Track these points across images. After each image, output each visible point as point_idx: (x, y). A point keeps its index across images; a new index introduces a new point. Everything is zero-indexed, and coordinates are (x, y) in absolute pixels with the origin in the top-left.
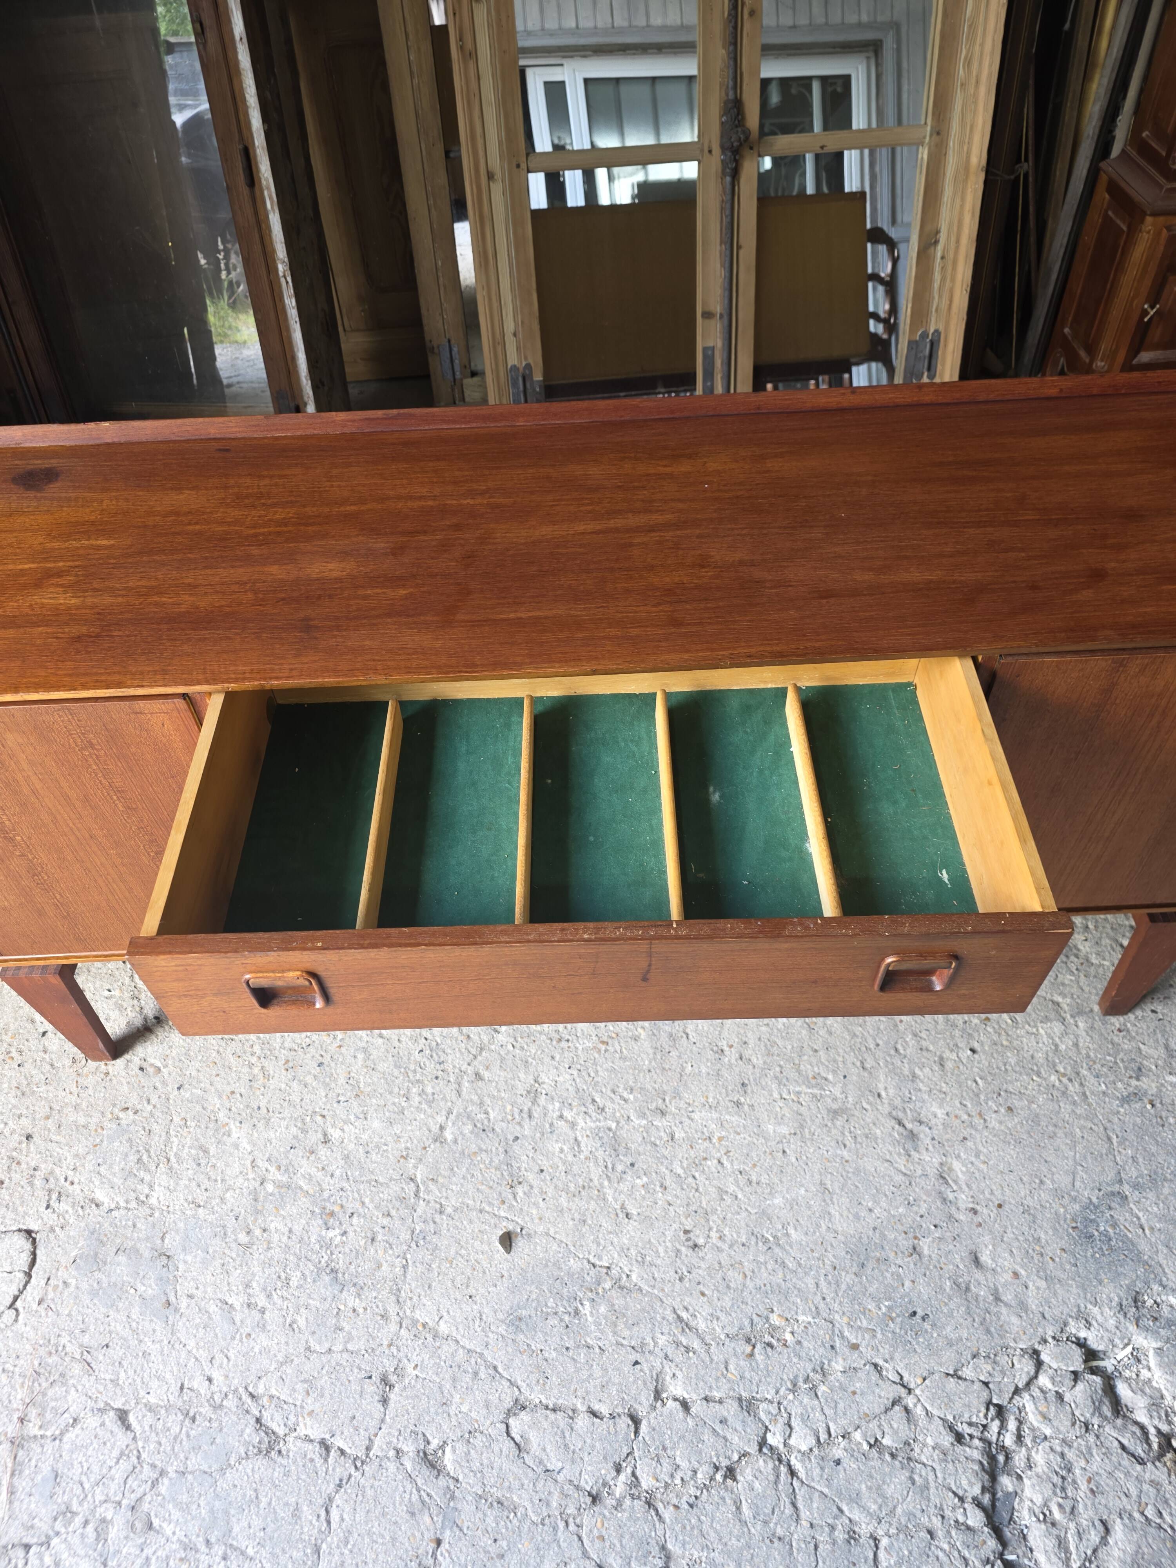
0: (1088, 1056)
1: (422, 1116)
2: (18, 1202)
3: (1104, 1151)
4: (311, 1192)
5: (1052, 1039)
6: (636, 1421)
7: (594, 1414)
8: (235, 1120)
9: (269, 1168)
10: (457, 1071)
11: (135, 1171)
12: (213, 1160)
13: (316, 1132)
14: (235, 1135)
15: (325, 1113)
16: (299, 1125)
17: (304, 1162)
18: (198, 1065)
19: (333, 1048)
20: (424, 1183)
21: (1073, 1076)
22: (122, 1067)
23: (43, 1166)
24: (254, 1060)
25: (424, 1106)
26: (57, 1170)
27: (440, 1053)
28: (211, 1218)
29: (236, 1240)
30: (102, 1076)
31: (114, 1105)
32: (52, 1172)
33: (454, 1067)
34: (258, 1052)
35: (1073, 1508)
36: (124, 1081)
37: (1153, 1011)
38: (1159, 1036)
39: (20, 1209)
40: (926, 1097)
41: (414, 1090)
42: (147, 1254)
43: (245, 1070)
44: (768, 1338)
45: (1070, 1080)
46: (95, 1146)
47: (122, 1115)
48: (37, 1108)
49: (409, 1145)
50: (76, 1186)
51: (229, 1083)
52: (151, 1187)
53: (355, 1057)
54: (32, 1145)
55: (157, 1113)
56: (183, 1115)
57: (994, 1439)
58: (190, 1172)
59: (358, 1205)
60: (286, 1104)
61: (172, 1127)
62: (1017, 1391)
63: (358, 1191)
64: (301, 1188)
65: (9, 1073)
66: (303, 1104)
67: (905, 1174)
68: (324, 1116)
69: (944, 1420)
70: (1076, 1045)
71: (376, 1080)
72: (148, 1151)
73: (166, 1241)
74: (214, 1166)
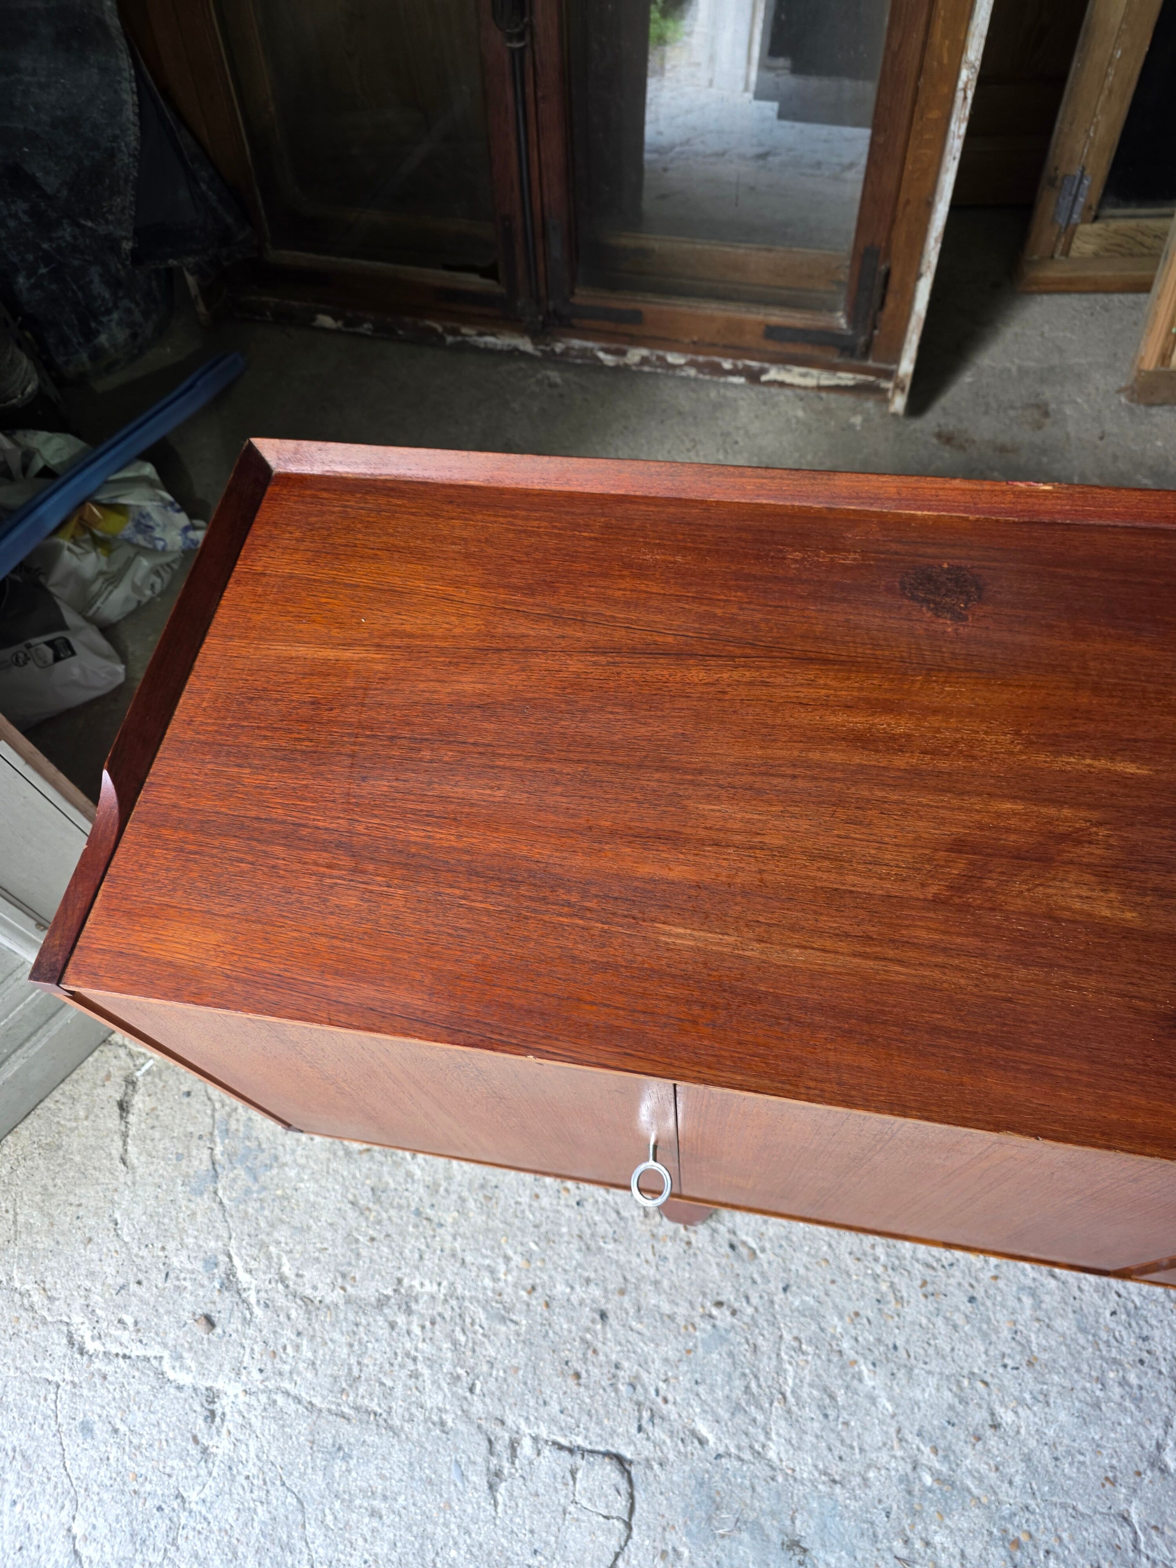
1: (1129, 1421)
2: (602, 1411)
4: (984, 1500)
8: (865, 1358)
9: (922, 1447)
10: (1169, 1357)
11: (744, 1404)
12: (845, 1415)
13: (980, 1407)
14: (869, 1382)
15: (988, 1379)
16: (954, 1388)
17: (968, 1450)
18: (805, 1259)
19: (986, 1276)
20: (1144, 1531)
22: (708, 1238)
23: (626, 1364)
24: (879, 1270)
25: (1128, 1403)
26: (644, 1376)
27: (1142, 1323)
28: (853, 1505)
29: (890, 1549)
30: (683, 1245)
31: (704, 1294)
32: (637, 1377)
33: (1165, 1349)
34: (883, 1258)
36: (713, 1261)
39: (606, 1421)
41: (1112, 1375)
42: (776, 1538)
43: (869, 1282)
46: (689, 1351)
47: (715, 1312)
48: (607, 1274)
49: (1114, 1462)
50: (670, 1406)
51: (850, 1299)
52: (767, 1434)
53: (1019, 1300)
54: (608, 1329)
55: (762, 1322)
56: (795, 1332)
58: (816, 1425)
59: (1053, 1541)
60: (931, 1351)
61: (783, 1347)
63: (1051, 1518)
64: (969, 1490)
65: (567, 1213)
66: (956, 1358)
68: (986, 1384)
71: (1053, 1343)
72: (756, 1377)
73: (798, 1523)
74: (846, 1424)
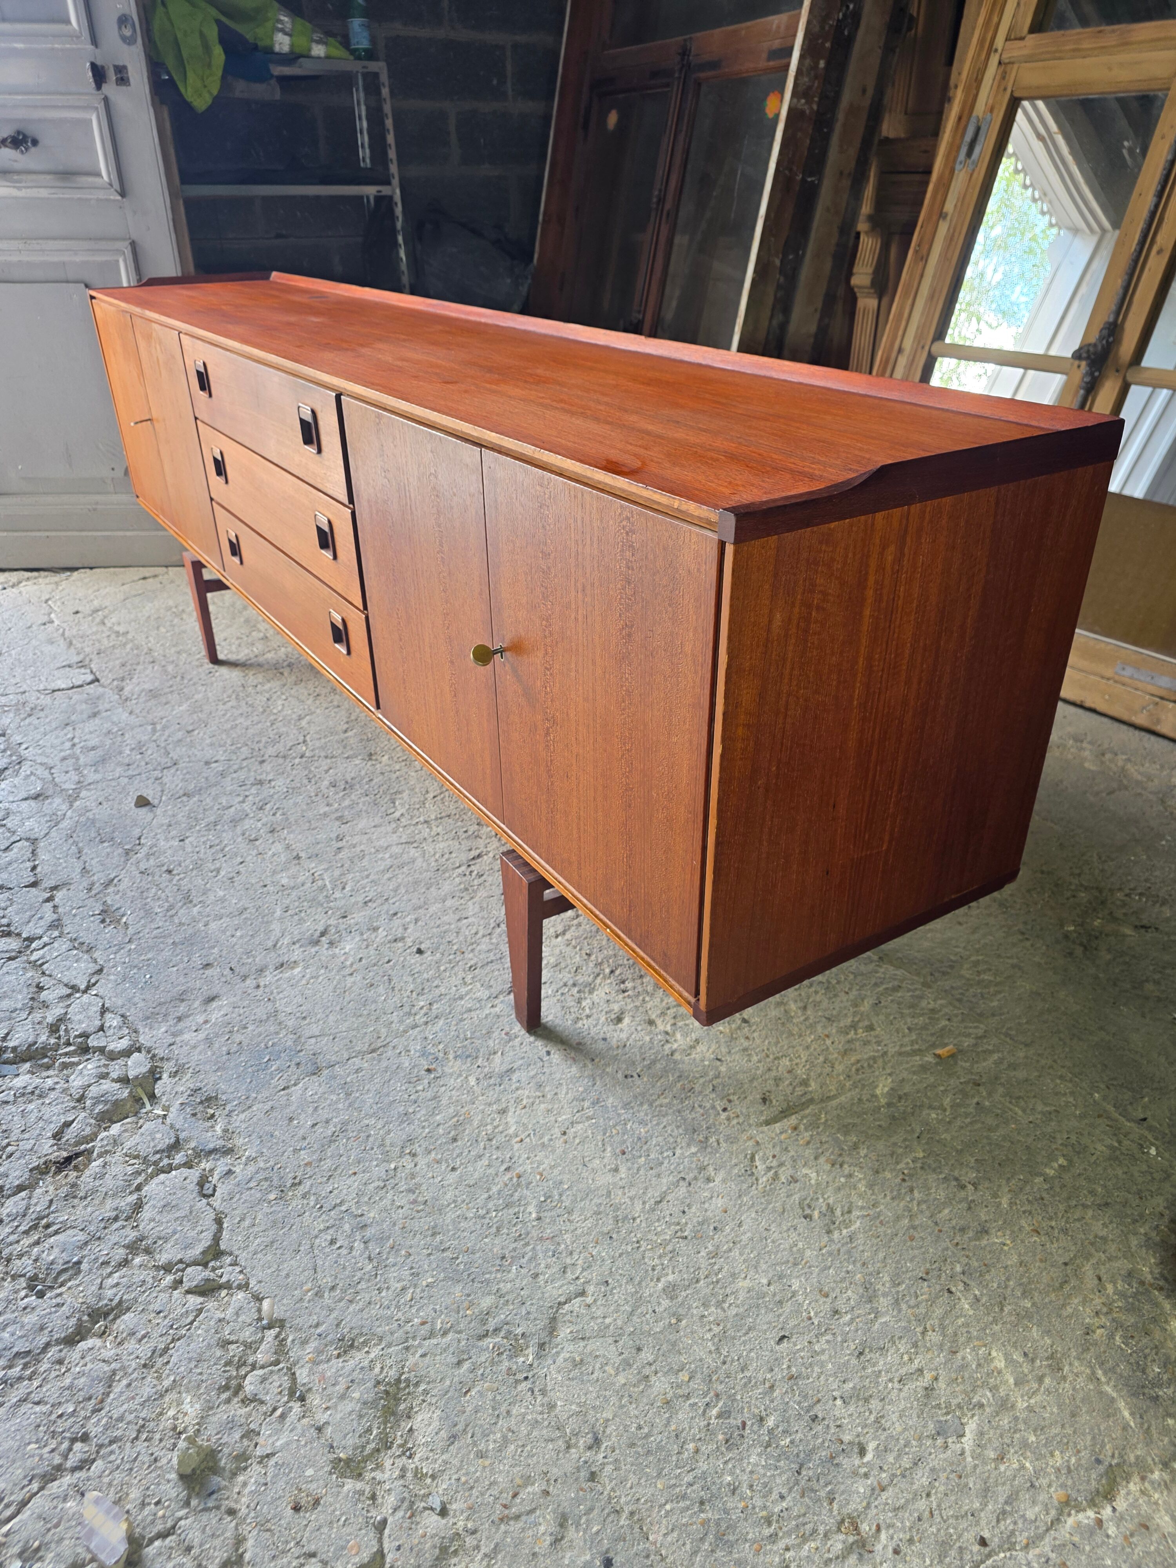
0: (462, 1020)
1: (222, 753)
3: (357, 1048)
5: (466, 995)
6: (34, 885)
7: (34, 868)
18: (221, 684)
21: (434, 1015)
25: (229, 751)
32: (135, 674)
35: (7, 1102)
37: (548, 1053)
38: (521, 1062)
40: (357, 939)
44: (108, 920)
45: (426, 1014)
49: (199, 755)
50: (129, 681)
57: (60, 1052)
62: (102, 1050)
63: (159, 751)
67: (275, 946)
68: (206, 726)
69: (66, 1013)
70: (470, 1011)
